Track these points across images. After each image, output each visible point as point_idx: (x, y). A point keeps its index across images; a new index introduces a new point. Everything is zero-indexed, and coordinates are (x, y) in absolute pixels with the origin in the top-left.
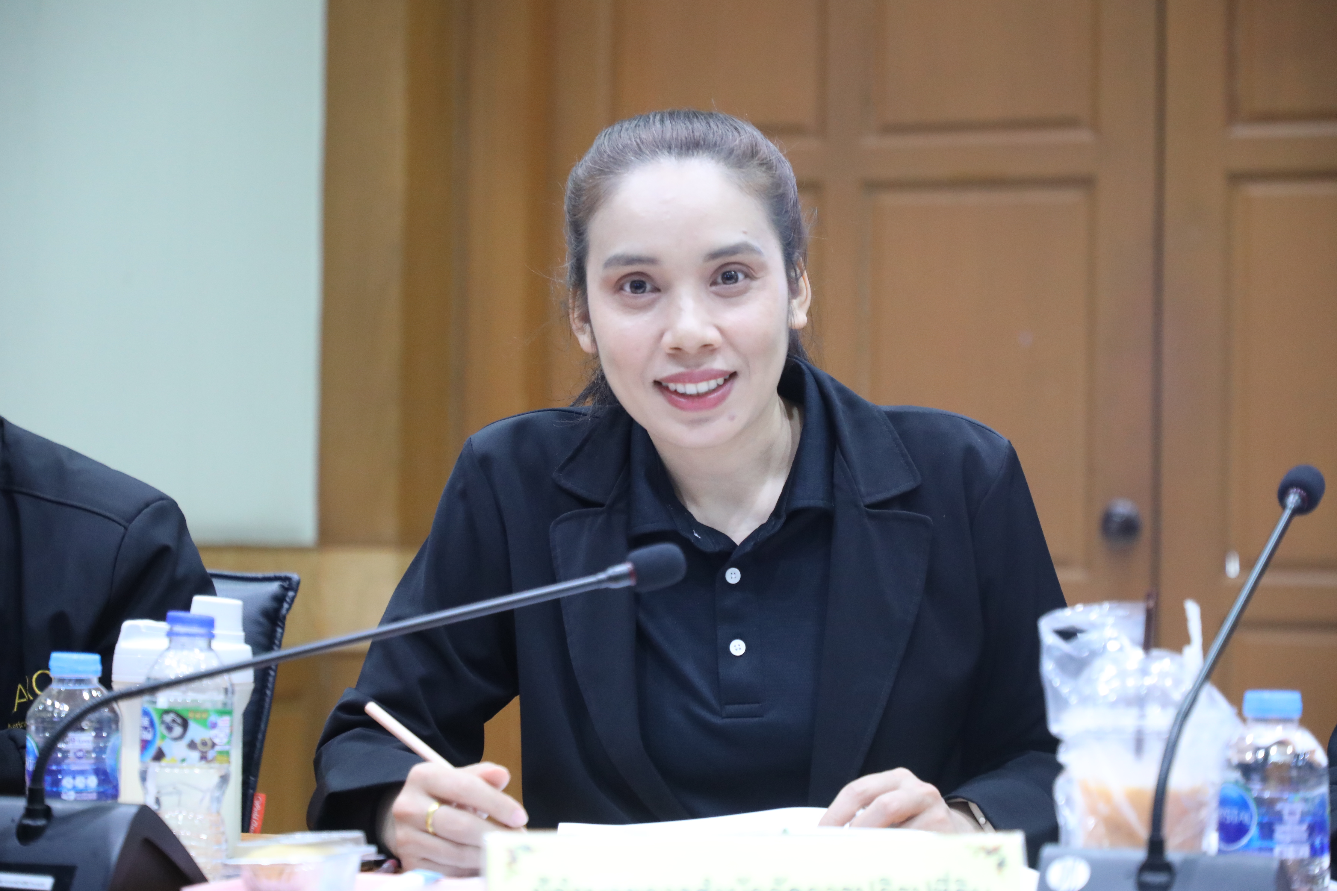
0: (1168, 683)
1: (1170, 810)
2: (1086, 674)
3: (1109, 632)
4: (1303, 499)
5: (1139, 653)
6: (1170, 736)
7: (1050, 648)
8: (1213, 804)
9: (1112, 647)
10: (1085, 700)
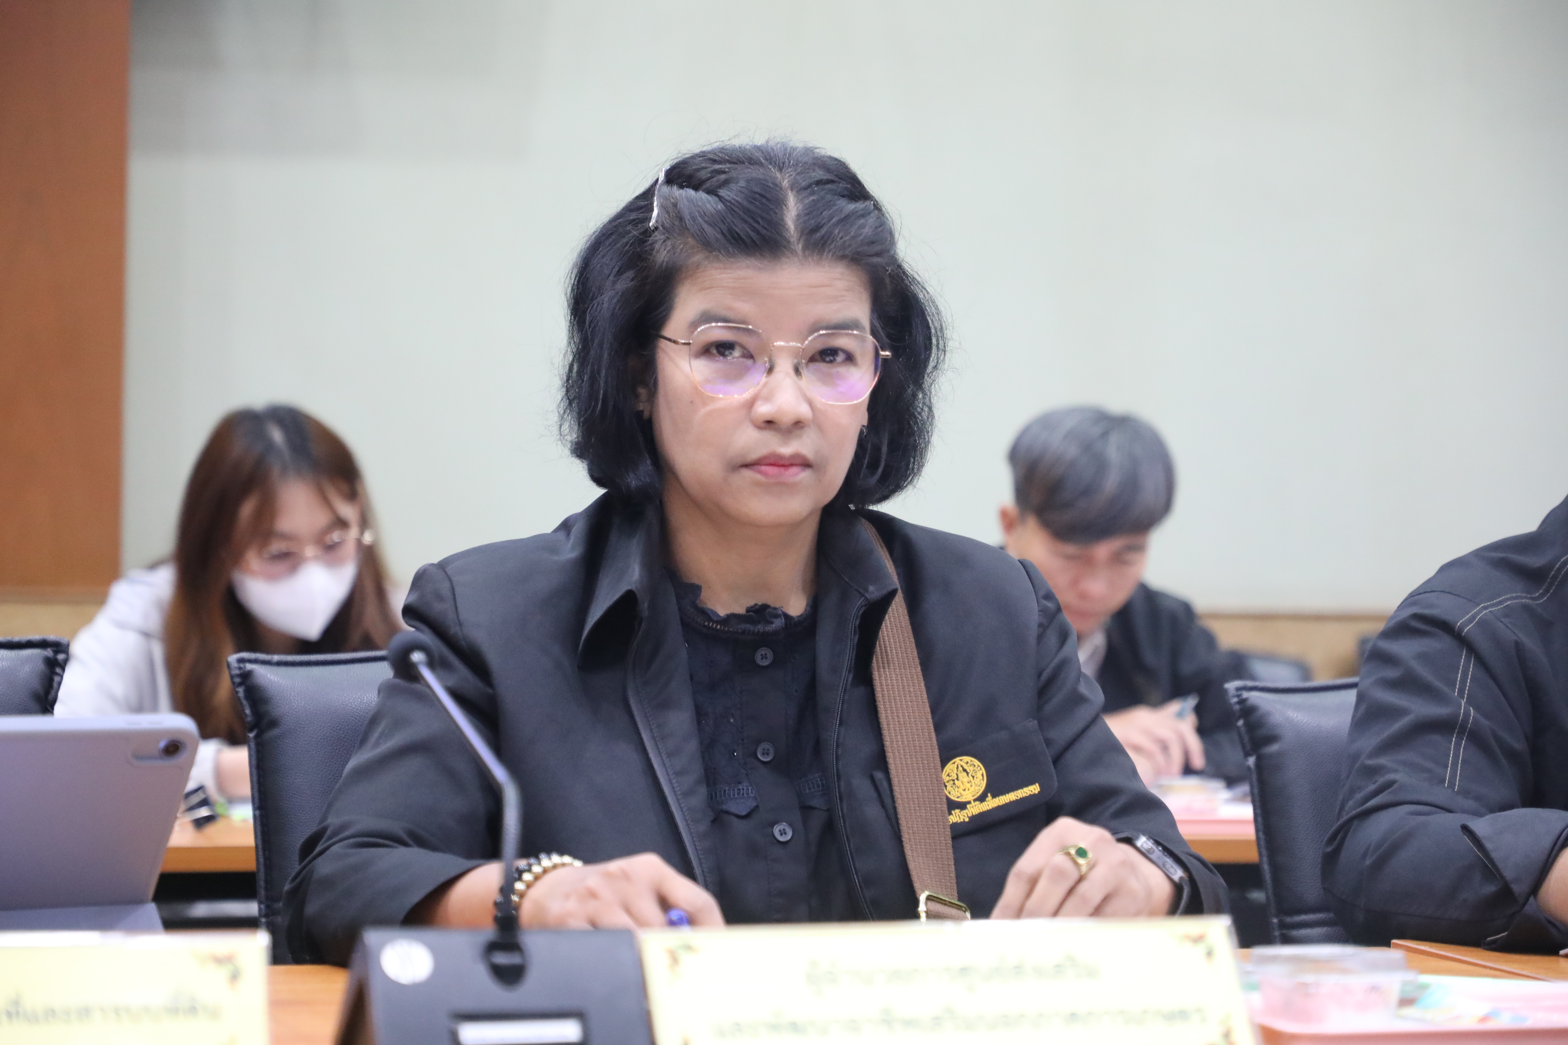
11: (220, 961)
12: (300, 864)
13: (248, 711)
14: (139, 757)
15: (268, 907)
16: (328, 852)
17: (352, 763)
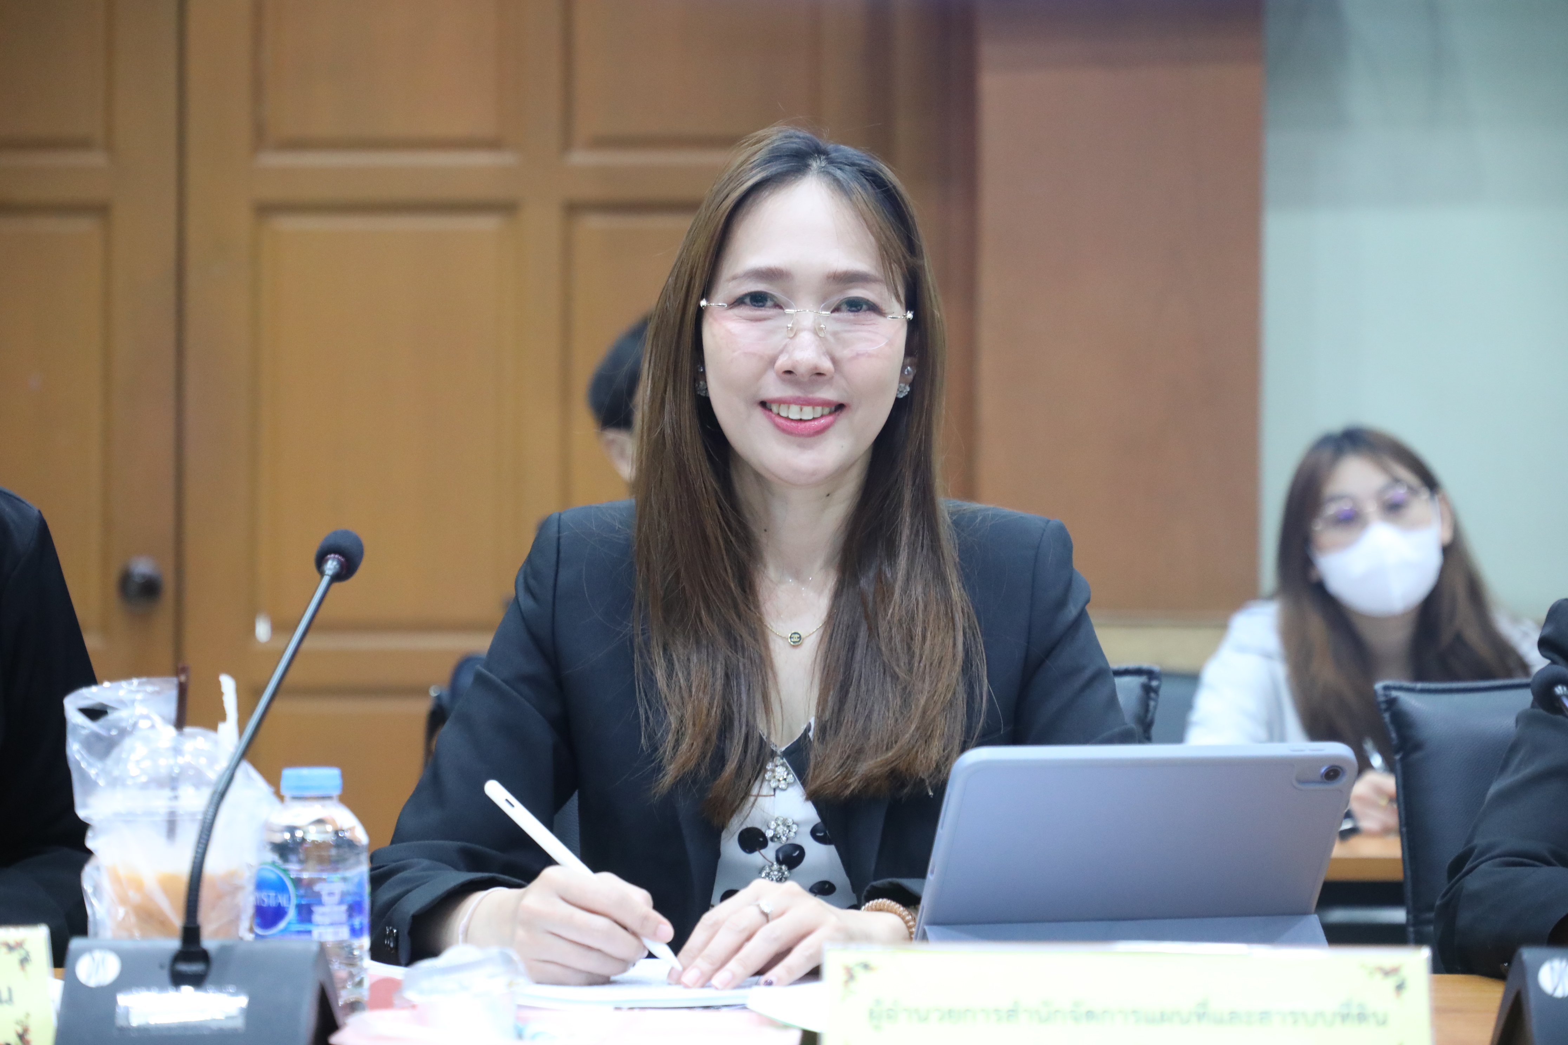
0: (203, 761)
1: (206, 895)
2: (115, 753)
3: (140, 709)
4: (342, 565)
5: (171, 731)
6: (205, 818)
7: (76, 726)
8: (250, 888)
9: (143, 724)
10: (115, 782)
11: (1387, 973)
12: (1449, 882)
13: (1394, 735)
14: (1303, 781)
15: (1415, 917)
16: (1476, 870)
17: (1493, 789)
